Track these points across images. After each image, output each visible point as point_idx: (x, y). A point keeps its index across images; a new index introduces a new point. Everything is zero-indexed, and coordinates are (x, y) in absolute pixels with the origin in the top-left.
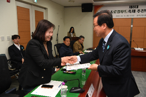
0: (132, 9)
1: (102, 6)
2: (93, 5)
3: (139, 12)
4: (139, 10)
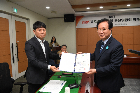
0: (110, 19)
1: (83, 16)
2: (75, 15)
3: (116, 22)
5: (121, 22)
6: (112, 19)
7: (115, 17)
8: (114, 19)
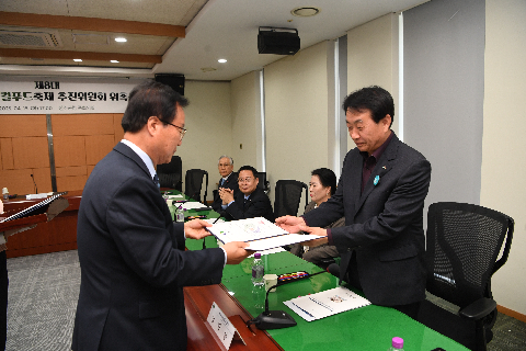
0: (42, 91)
3: (62, 100)
4: (62, 94)
5: (78, 102)
6: (50, 90)
7: (57, 86)
8: (56, 93)
